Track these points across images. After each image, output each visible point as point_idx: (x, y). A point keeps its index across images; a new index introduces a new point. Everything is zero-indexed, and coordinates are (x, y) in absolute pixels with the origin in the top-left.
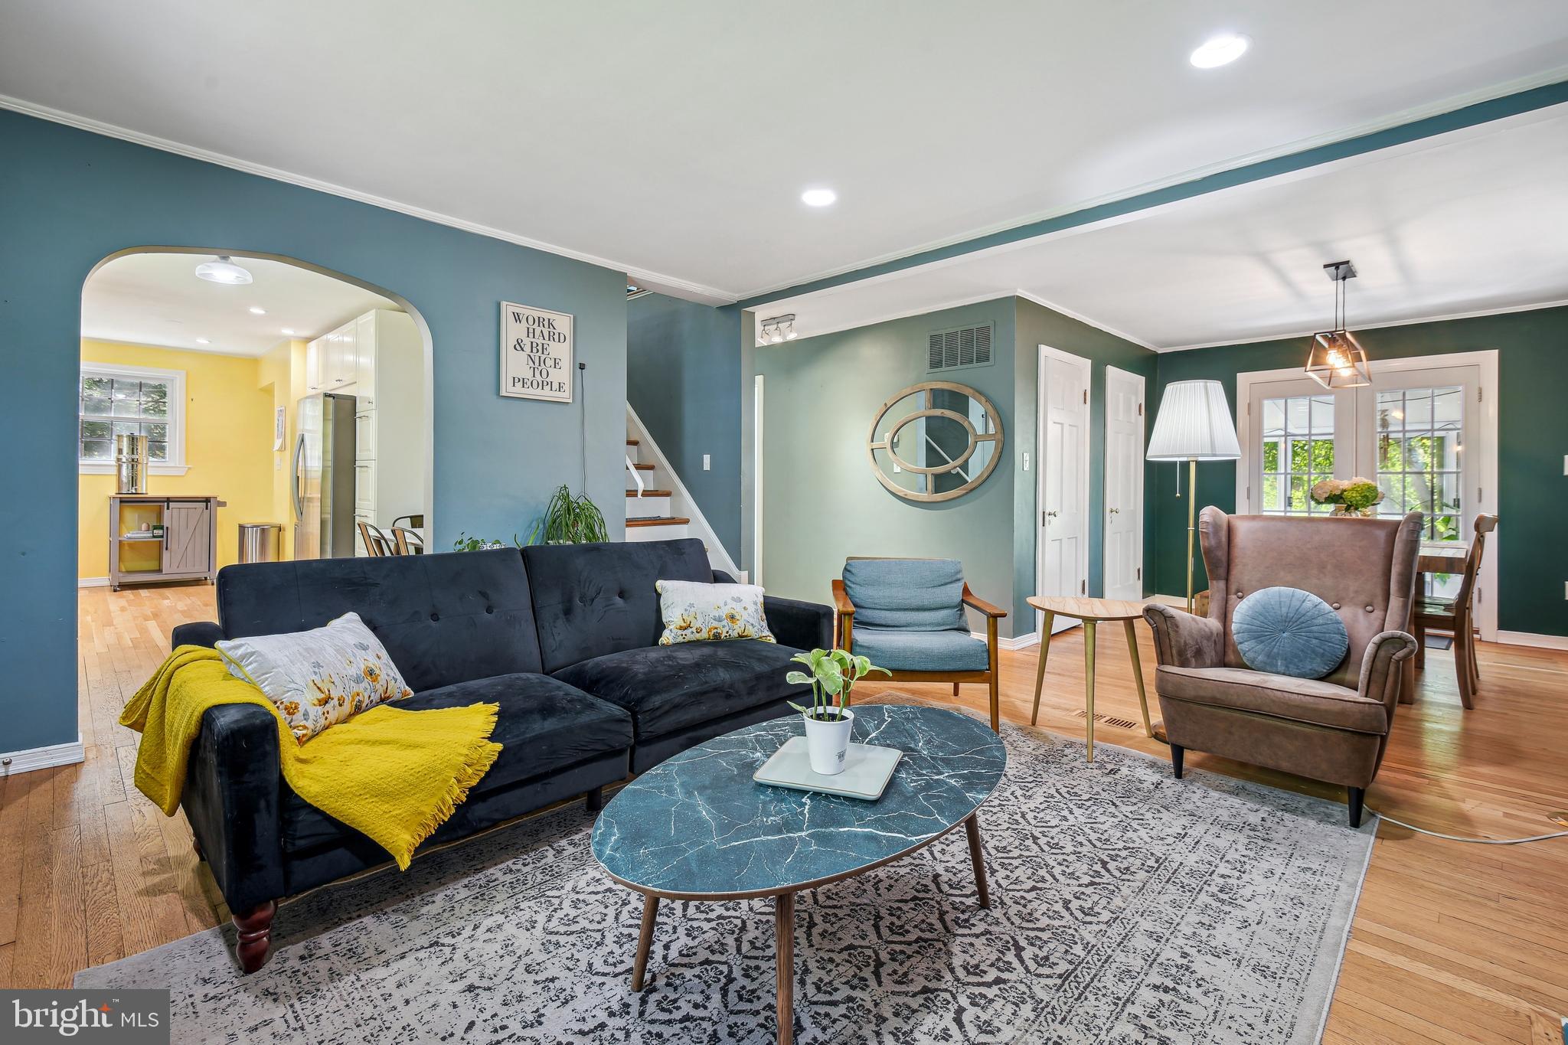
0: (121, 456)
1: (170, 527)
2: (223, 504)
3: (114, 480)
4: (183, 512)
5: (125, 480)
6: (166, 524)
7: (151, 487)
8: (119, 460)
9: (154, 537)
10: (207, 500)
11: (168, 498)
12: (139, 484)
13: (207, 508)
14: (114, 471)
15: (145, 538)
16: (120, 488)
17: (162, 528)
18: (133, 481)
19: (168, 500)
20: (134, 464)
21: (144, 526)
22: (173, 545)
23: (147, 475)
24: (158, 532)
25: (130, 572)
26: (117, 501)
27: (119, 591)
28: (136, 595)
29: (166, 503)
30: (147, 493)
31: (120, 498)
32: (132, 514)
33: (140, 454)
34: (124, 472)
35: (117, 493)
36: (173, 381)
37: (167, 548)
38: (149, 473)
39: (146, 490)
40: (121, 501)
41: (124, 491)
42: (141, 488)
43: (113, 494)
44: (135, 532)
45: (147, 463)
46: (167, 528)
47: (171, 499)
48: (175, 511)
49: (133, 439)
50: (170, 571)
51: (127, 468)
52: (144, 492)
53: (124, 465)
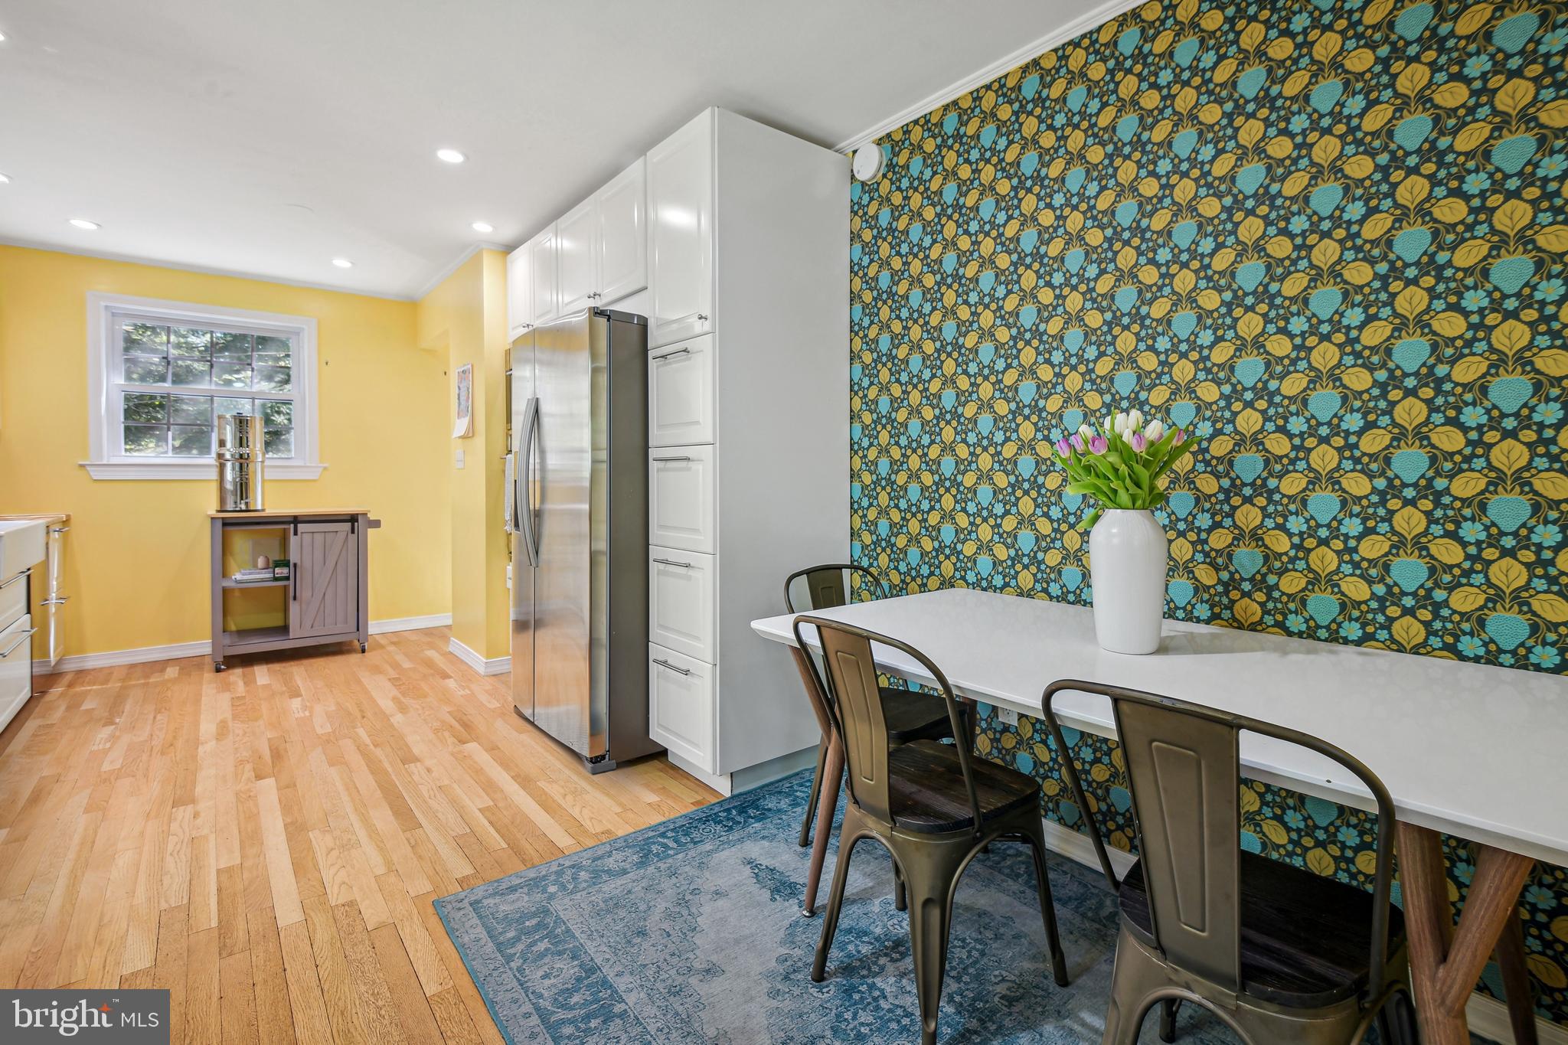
0: (223, 450)
1: (300, 563)
2: (376, 524)
4: (319, 538)
5: (229, 486)
6: (293, 559)
7: (267, 501)
8: (220, 456)
9: (276, 579)
10: (353, 519)
11: (295, 517)
12: (251, 494)
13: (353, 532)
14: (213, 474)
15: (263, 580)
16: (222, 500)
17: (285, 563)
18: (243, 488)
19: (296, 520)
20: (243, 462)
21: (261, 562)
22: (304, 593)
23: (263, 481)
24: (281, 571)
25: (243, 633)
26: (219, 524)
27: (224, 670)
28: (249, 682)
29: (292, 526)
30: (263, 510)
31: (223, 518)
32: (241, 543)
33: (251, 446)
34: (229, 475)
35: (218, 511)
36: (298, 334)
37: (295, 598)
38: (266, 478)
39: (263, 504)
40: (226, 523)
41: (230, 506)
42: (255, 500)
43: (212, 512)
44: (248, 572)
45: (262, 462)
46: (295, 565)
47: (300, 519)
48: (307, 538)
49: (242, 423)
50: (301, 633)
51: (233, 469)
52: (259, 507)
53: (229, 465)
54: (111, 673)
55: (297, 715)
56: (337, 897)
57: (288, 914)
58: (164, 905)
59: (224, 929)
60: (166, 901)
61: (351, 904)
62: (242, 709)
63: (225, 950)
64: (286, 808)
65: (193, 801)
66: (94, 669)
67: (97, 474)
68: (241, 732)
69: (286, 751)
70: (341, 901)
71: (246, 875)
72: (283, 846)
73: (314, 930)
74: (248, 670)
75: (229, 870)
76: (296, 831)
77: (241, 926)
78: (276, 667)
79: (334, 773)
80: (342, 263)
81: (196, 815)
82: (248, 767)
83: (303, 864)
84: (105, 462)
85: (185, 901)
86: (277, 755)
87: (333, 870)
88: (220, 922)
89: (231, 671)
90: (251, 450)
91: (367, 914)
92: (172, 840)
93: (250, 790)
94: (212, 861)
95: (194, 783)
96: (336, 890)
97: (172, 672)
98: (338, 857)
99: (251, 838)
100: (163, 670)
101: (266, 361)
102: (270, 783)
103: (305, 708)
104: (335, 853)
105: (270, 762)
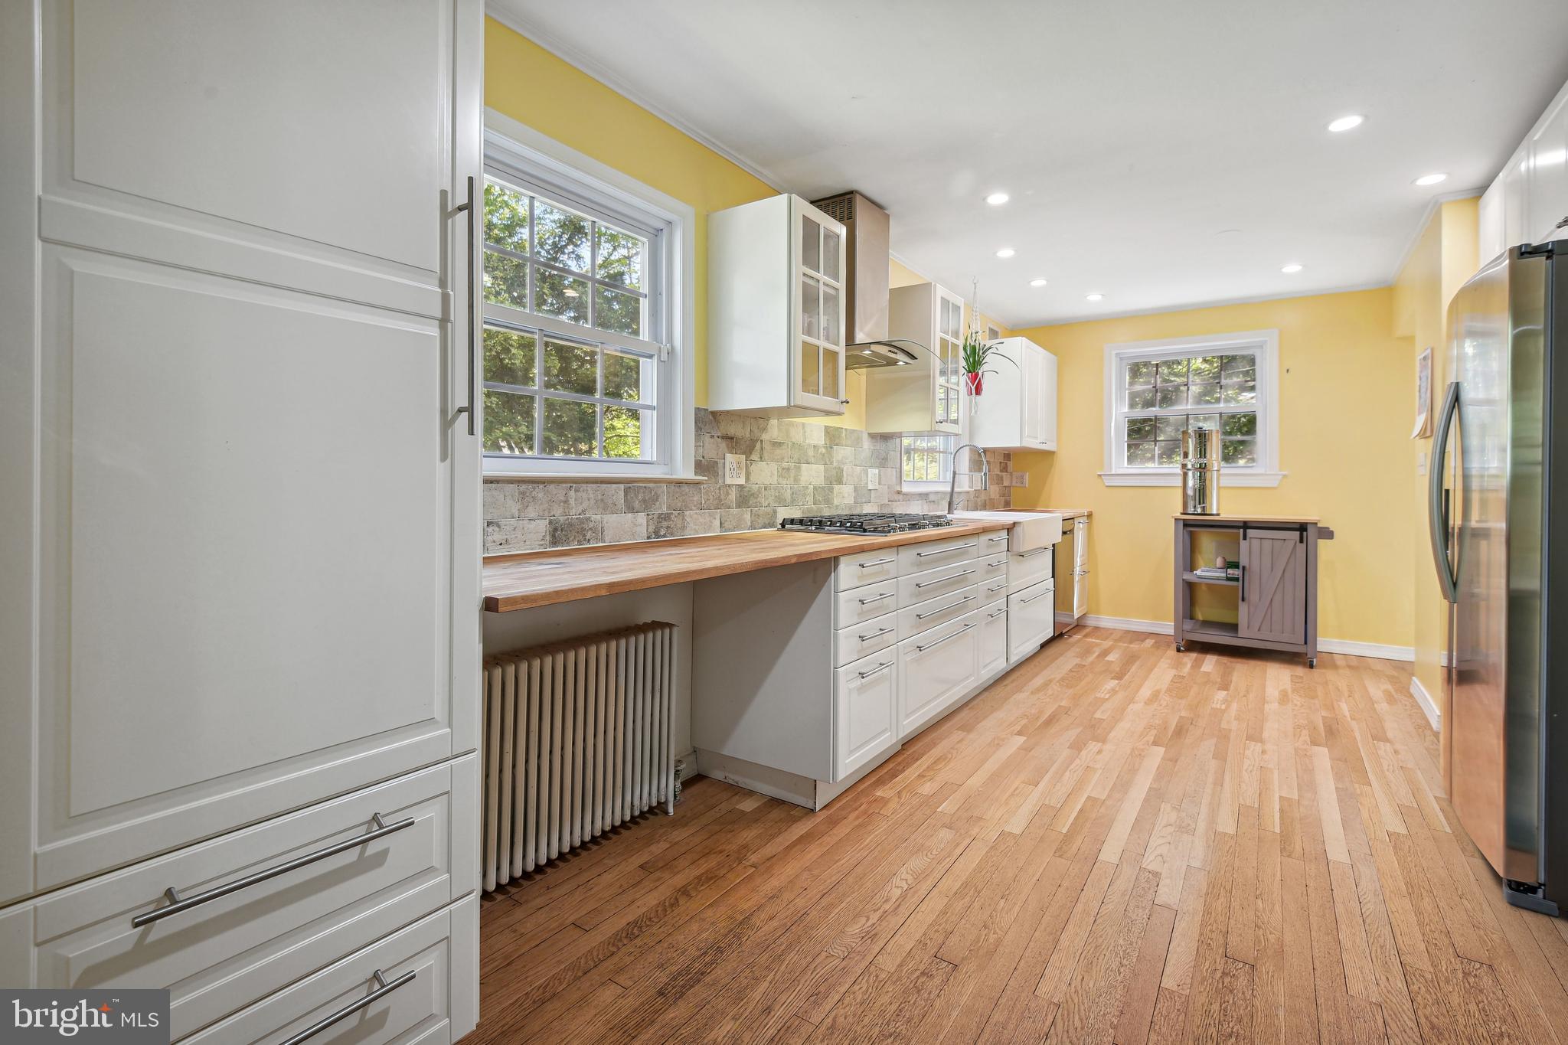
0: (1186, 461)
1: (1247, 566)
2: (1327, 534)
3: (1180, 492)
4: (1267, 544)
5: (1190, 492)
6: (1244, 561)
7: (1224, 506)
8: (1184, 466)
9: (1228, 579)
10: (1302, 528)
11: (1245, 523)
12: (1208, 500)
13: (1301, 541)
14: (1179, 482)
15: (1218, 579)
16: (1185, 505)
17: (1236, 565)
18: (1202, 493)
19: (1246, 525)
20: (1202, 469)
21: (1219, 562)
22: (1253, 595)
23: (1219, 488)
24: (1233, 572)
25: (1207, 624)
26: (1181, 524)
27: (1183, 651)
28: (1197, 665)
29: (1242, 530)
30: (1218, 515)
31: (1184, 520)
32: (1207, 543)
33: (1208, 455)
34: (1191, 483)
35: (1182, 514)
36: (1262, 347)
37: (1243, 600)
38: (1221, 485)
39: (1218, 509)
40: (1186, 524)
41: (1191, 510)
42: (1211, 505)
43: (1178, 515)
44: (1209, 569)
45: (1218, 471)
46: (1244, 568)
47: (1249, 525)
48: (1256, 543)
49: (1202, 437)
50: (1248, 634)
51: (1194, 477)
52: (1215, 512)
53: (1190, 474)
54: (1112, 634)
55: (1214, 706)
56: (1151, 862)
57: (1110, 854)
58: (1047, 802)
59: (1068, 838)
60: (1050, 800)
61: (1156, 875)
62: (1179, 688)
63: (1059, 852)
64: (1160, 775)
65: (1104, 741)
66: (1104, 628)
67: (1108, 482)
68: (1164, 704)
69: (1187, 731)
70: (1150, 867)
71: (1102, 810)
72: (1138, 804)
73: (1117, 878)
74: (1201, 656)
75: (1095, 800)
76: (1155, 797)
77: (1078, 842)
78: (1225, 660)
79: (1213, 765)
80: (1292, 268)
81: (1100, 752)
82: (1154, 732)
83: (1143, 824)
84: (1113, 472)
85: (1059, 806)
86: (1180, 731)
87: (1161, 841)
88: (1068, 832)
89: (1188, 654)
90: (1209, 460)
91: (1162, 890)
92: (1078, 761)
93: (1143, 750)
94: (1090, 789)
95: (1112, 728)
96: (1152, 858)
97: (1149, 642)
98: (1171, 834)
99: (1123, 786)
100: (1143, 641)
101: (1238, 377)
102: (1161, 750)
103: (1225, 701)
104: (1170, 829)
105: (1170, 734)
